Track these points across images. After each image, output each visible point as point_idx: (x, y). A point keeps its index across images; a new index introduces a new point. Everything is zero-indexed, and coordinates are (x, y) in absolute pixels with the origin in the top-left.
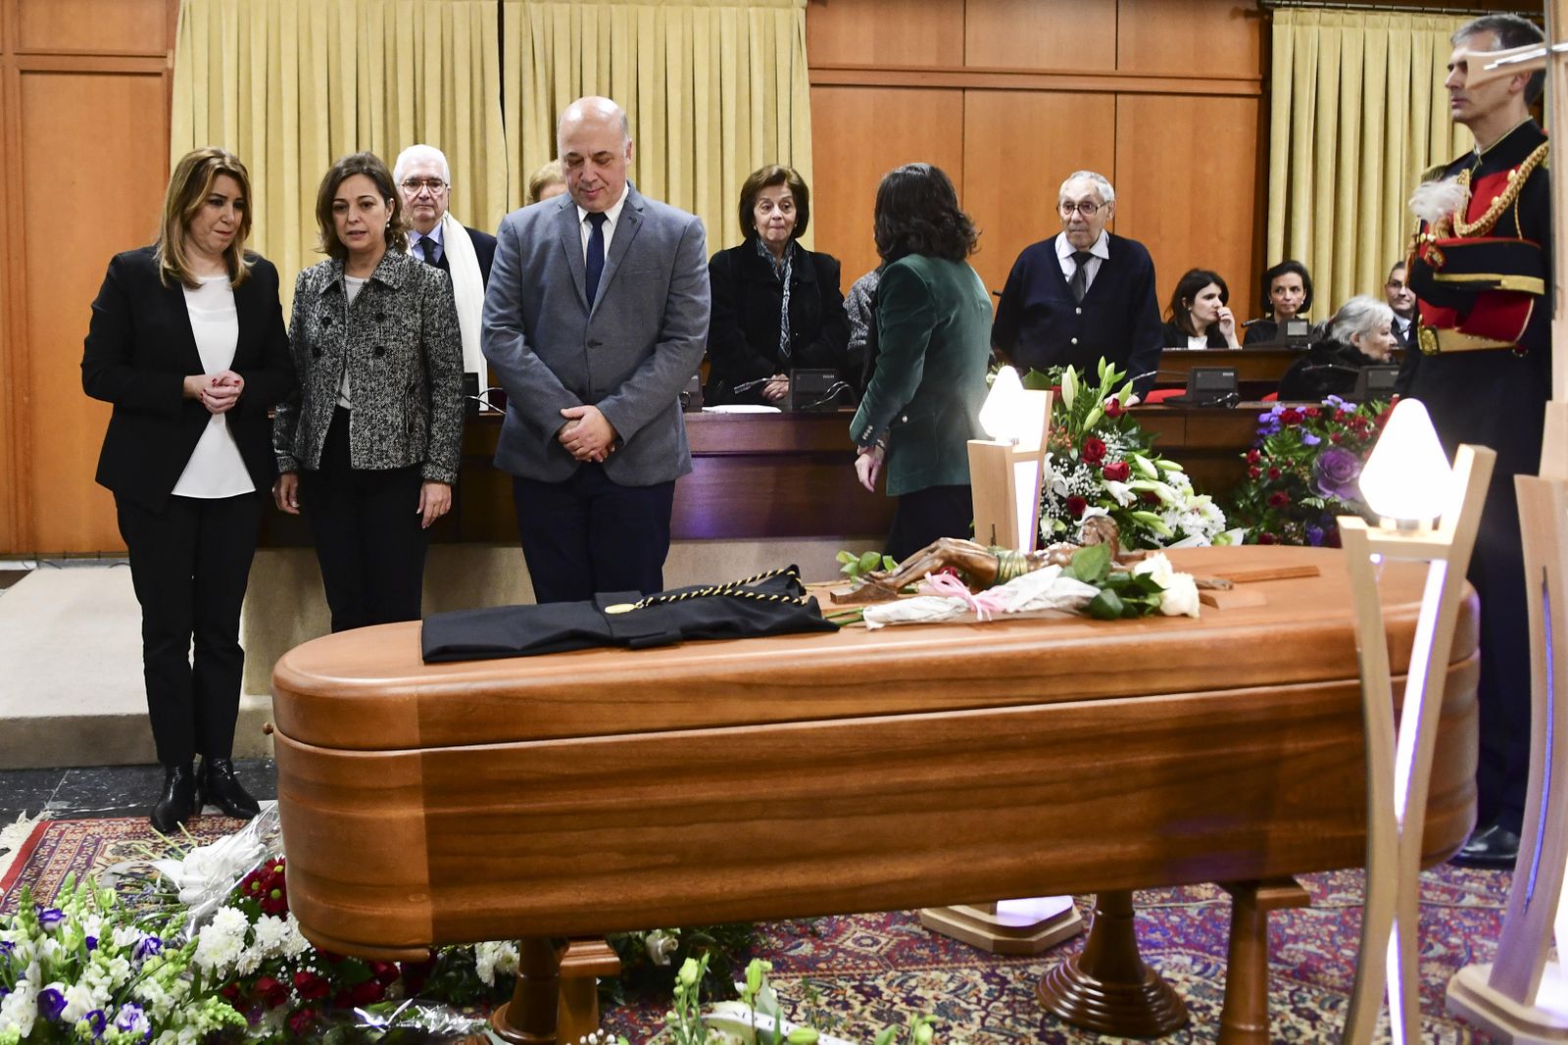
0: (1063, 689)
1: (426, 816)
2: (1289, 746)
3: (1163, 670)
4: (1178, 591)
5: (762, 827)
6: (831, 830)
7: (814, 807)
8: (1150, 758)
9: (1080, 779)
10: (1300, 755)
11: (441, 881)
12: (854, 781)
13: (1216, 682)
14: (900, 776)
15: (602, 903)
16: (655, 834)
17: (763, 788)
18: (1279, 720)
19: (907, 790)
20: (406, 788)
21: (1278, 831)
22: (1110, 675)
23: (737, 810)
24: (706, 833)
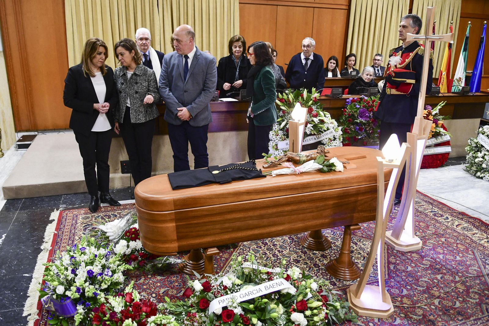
0: (315, 189)
1: (176, 225)
2: (360, 198)
3: (335, 184)
4: (339, 166)
5: (250, 222)
6: (265, 221)
7: (261, 217)
8: (331, 202)
9: (317, 207)
10: (361, 200)
11: (179, 238)
12: (270, 211)
13: (346, 186)
14: (280, 209)
15: (215, 240)
16: (227, 225)
17: (250, 214)
18: (358, 193)
19: (281, 212)
20: (171, 220)
21: (356, 215)
22: (324, 186)
23: (245, 219)
24: (238, 224)
